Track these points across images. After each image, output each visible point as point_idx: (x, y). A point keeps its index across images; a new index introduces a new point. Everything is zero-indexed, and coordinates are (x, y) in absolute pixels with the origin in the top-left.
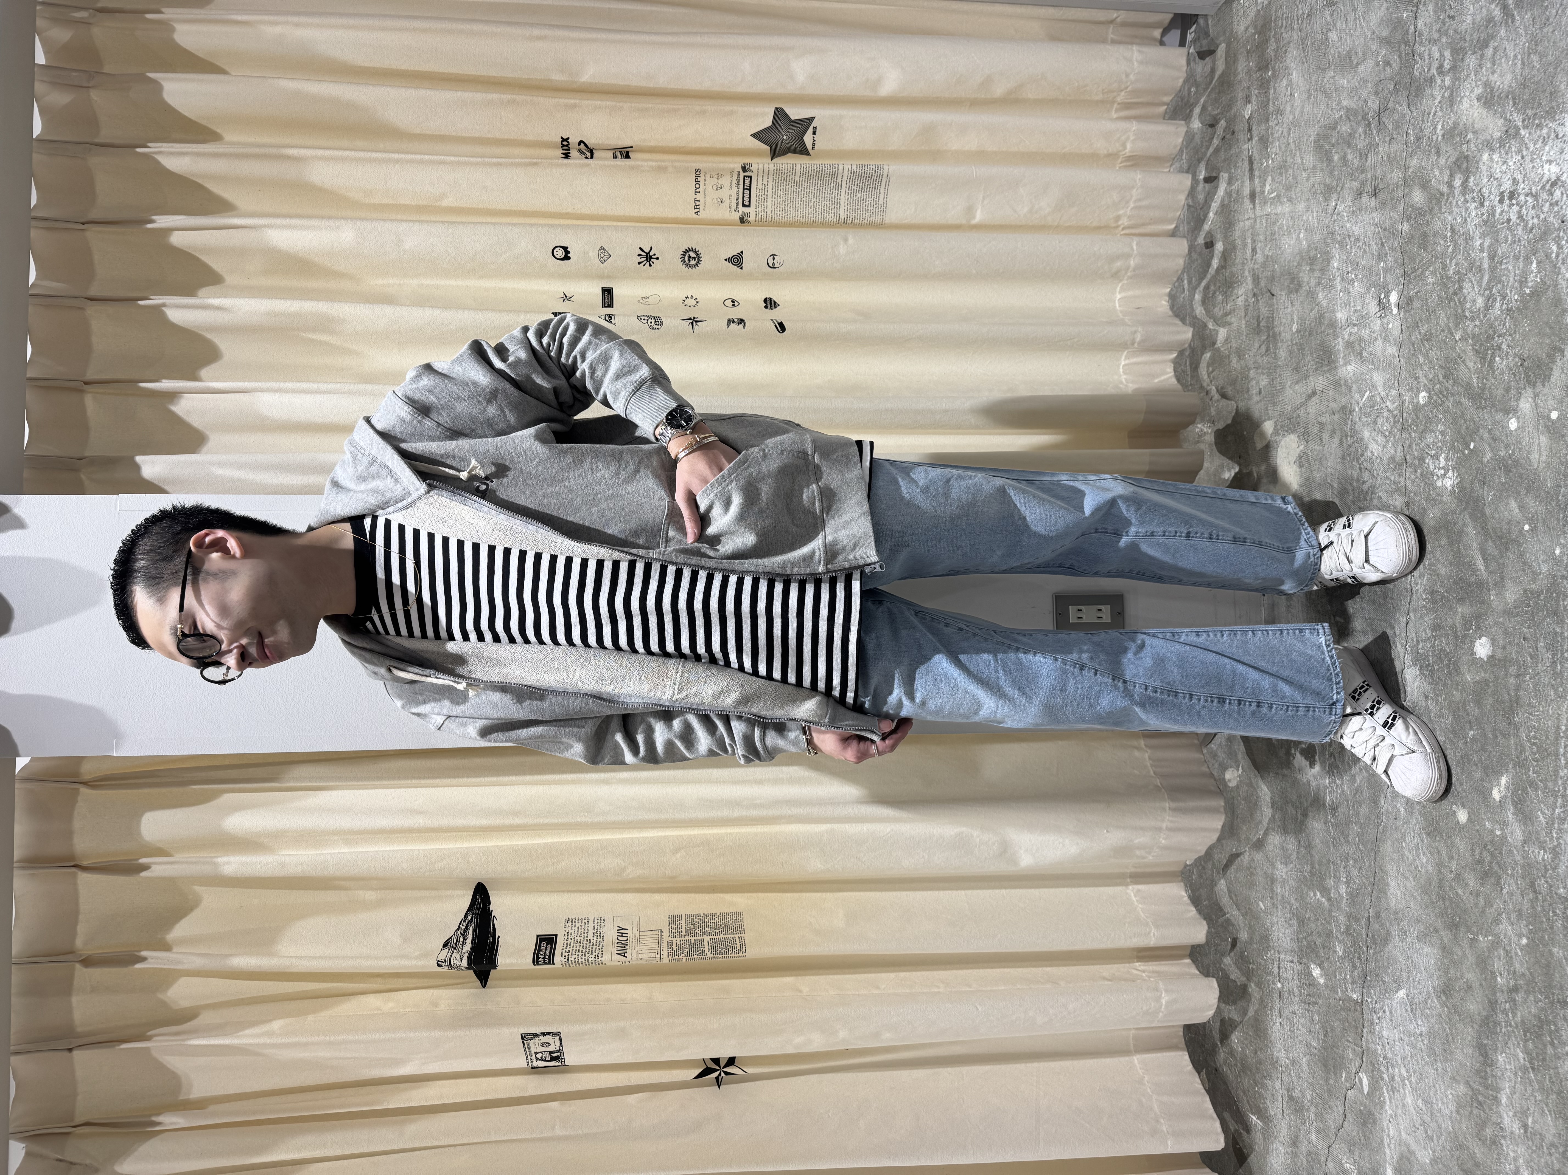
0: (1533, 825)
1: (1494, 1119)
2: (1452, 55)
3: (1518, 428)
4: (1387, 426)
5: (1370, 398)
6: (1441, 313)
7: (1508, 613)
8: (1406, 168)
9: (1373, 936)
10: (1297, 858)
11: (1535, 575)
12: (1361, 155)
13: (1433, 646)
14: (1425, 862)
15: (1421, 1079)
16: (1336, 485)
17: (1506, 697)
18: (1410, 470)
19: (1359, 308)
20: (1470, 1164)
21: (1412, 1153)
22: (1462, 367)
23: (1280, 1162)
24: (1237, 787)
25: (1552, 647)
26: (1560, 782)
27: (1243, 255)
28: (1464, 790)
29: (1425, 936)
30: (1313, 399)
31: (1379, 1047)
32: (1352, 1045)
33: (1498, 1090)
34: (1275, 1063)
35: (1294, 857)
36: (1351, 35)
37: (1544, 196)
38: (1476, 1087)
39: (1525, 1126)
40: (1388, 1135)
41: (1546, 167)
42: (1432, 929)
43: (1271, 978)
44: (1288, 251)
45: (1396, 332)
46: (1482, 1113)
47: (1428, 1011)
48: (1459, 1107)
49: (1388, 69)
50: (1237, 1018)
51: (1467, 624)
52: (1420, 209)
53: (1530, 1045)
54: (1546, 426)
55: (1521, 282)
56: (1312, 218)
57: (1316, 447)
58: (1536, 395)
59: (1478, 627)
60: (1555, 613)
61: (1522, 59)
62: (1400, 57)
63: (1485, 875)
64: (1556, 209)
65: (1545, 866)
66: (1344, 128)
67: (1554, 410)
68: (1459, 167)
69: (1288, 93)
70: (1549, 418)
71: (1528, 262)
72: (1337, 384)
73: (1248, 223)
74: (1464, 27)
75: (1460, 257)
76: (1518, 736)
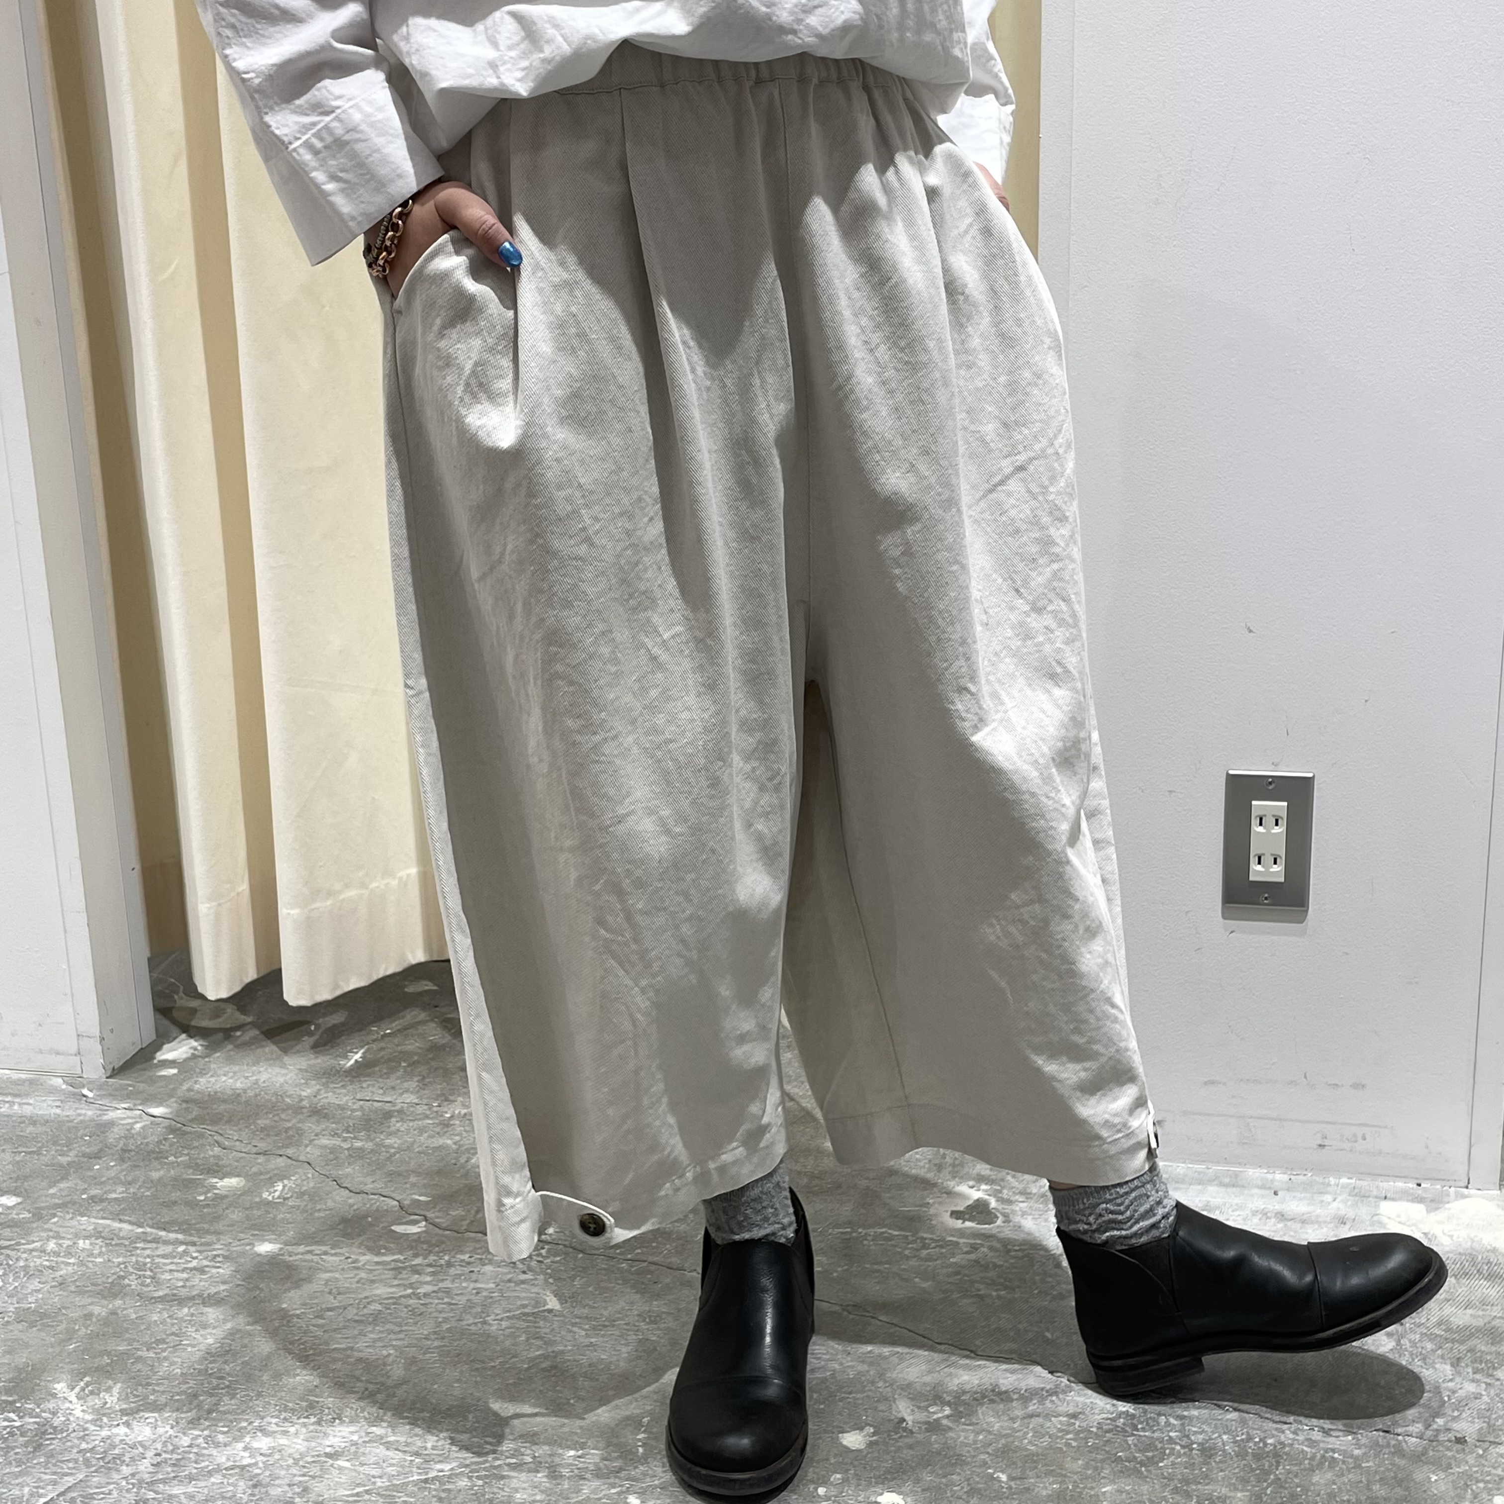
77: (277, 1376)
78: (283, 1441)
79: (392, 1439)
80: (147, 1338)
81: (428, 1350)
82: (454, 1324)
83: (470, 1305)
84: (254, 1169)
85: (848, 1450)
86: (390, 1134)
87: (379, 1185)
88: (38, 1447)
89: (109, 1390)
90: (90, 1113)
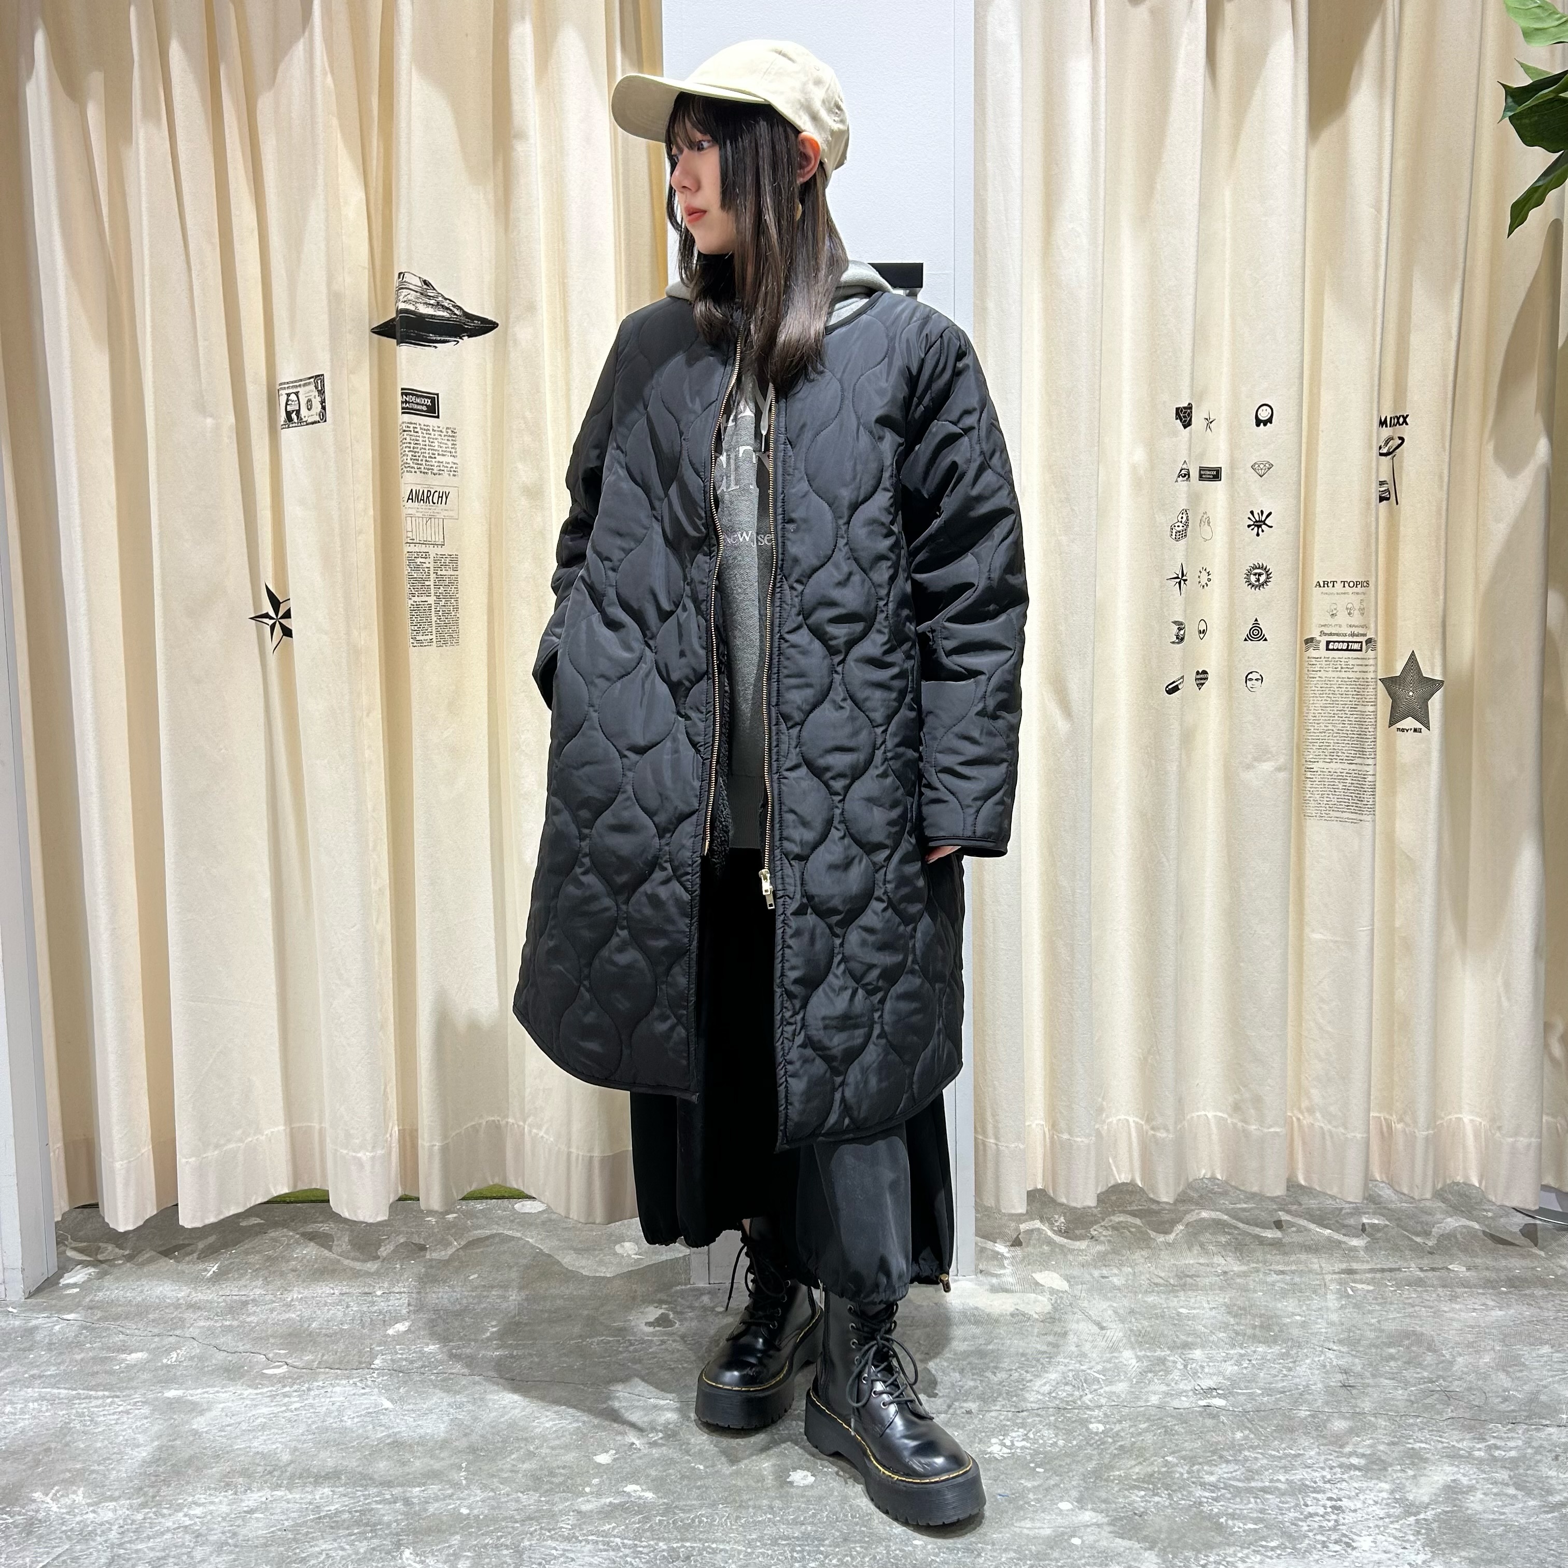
0: (599, 1519)
1: (255, 1485)
2: (1510, 1458)
3: (1061, 1510)
4: (1063, 1394)
5: (1096, 1380)
6: (1198, 1444)
7: (844, 1499)
8: (1375, 1415)
9: (451, 1379)
10: (536, 1310)
12: (1394, 1374)
14: (546, 1425)
16: (990, 1347)
17: (745, 1497)
18: (1010, 1414)
19: (1206, 1370)
20: (198, 1464)
21: (202, 1413)
22: (1133, 1463)
23: (166, 1292)
24: (615, 1254)
25: (806, 1536)
26: (652, 1543)
27: (1276, 1261)
28: (633, 1460)
29: (459, 1426)
30: (1096, 1327)
31: (320, 1383)
32: (319, 1360)
33: (289, 1488)
34: (285, 1288)
35: (536, 1307)
36: (1544, 1366)
37: (1334, 1536)
38: (289, 1469)
39: (251, 1511)
40: (218, 1392)
41: (1371, 1538)
42: (468, 1431)
43: (386, 1285)
44: (1279, 1305)
45: (1176, 1403)
46: (259, 1475)
47: (370, 1427)
48: (263, 1456)
49: (1500, 1399)
50: (335, 1248)
52: (1325, 1427)
53: (346, 1516)
54: (1063, 1534)
55: (1233, 1515)
56: (1319, 1327)
57: (1036, 1330)
58: (1099, 1525)
59: (825, 1474)
60: (845, 1540)
61: (1500, 1519)
62: (1513, 1411)
63: (537, 1478)
64: (1319, 1546)
65: (553, 1529)
66: (1428, 1358)
67: (1083, 1542)
68: (1373, 1463)
69: (1476, 1307)
70: (1074, 1536)
71: (1256, 1521)
72: (1114, 1349)
73: (1316, 1267)
74: (1543, 1469)
75: (1265, 1461)
76: (701, 1507)
77: (198, 1470)
78: (212, 1507)
79: (290, 1496)
80: (96, 1457)
81: (305, 1442)
82: (319, 1424)
83: (329, 1413)
84: (153, 1346)
85: (600, 1465)
86: (249, 1315)
87: (248, 1347)
88: (29, 1533)
89: (75, 1492)
90: (17, 1323)
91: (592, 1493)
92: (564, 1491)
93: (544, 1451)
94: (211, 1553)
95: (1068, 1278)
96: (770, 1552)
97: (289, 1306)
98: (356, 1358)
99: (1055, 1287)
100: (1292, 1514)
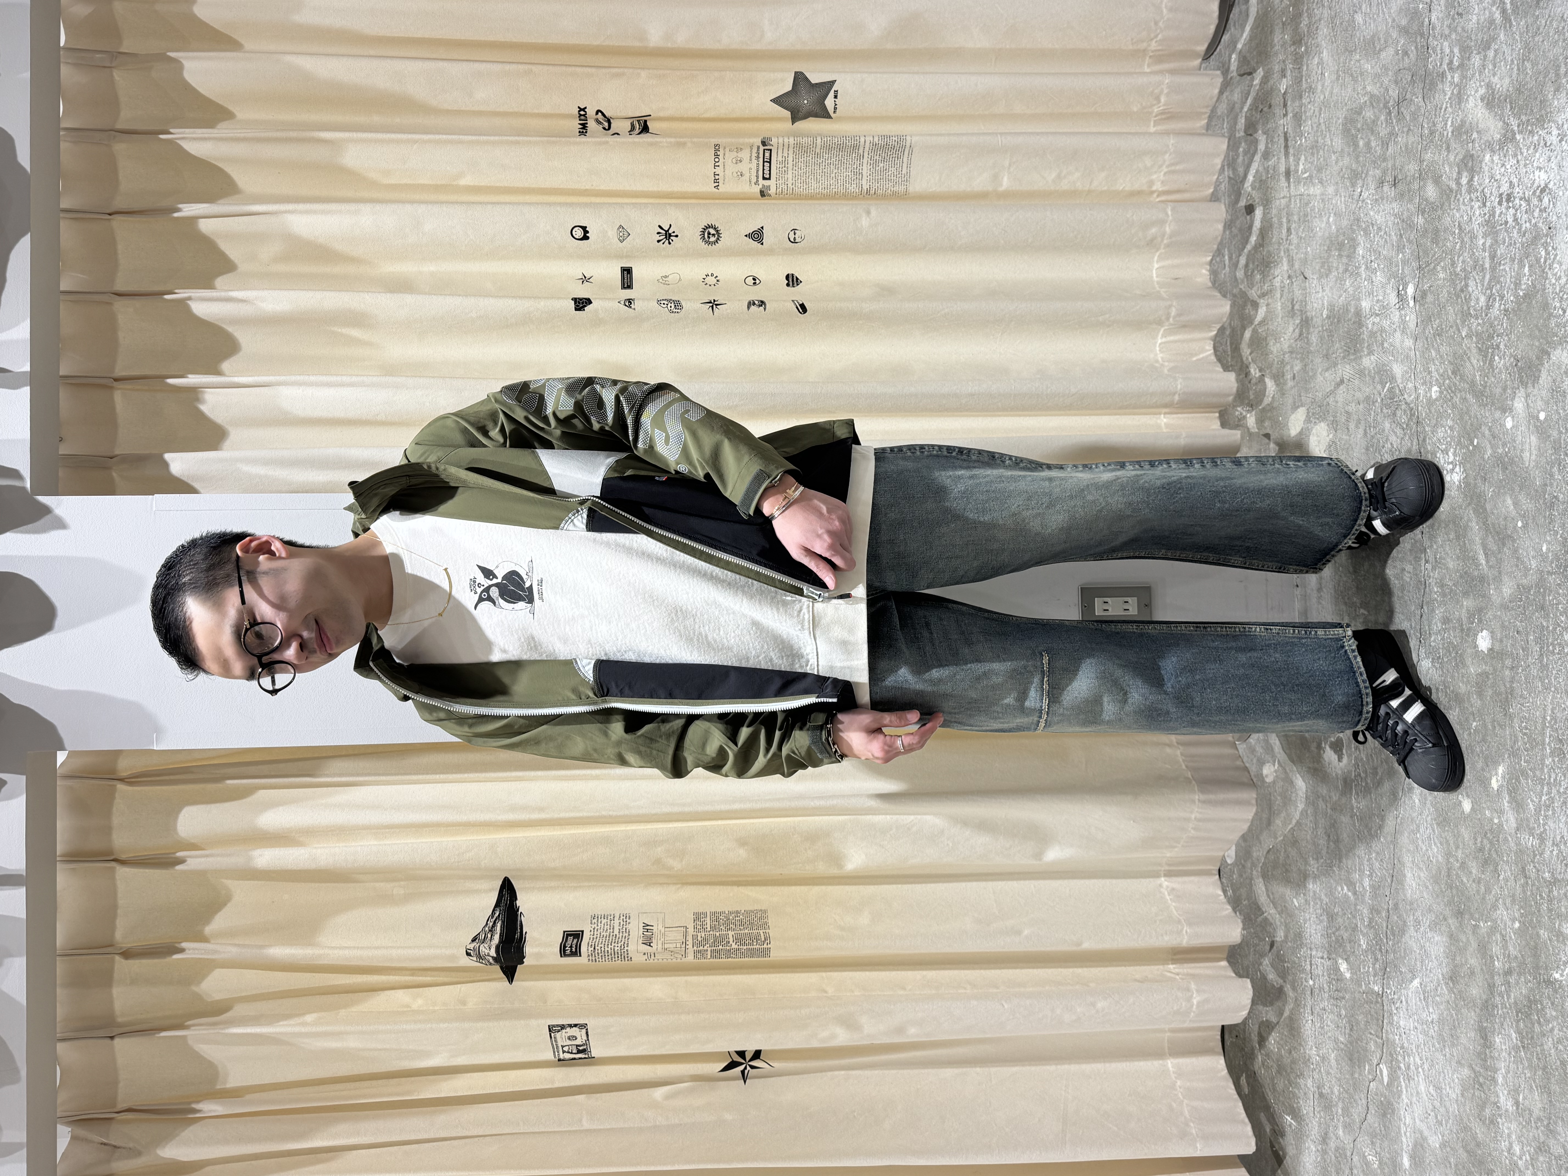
0: (1524, 812)
1: (1492, 1099)
2: (1460, 53)
3: (1513, 426)
4: (1404, 419)
5: (1391, 390)
6: (1450, 309)
7: (1504, 607)
8: (1422, 161)
9: (1392, 927)
10: (1327, 852)
11: (1527, 569)
12: (1383, 144)
13: (1443, 639)
14: (1435, 851)
15: (1432, 1066)
17: (1503, 689)
19: (1381, 298)
20: (1472, 1145)
21: (1425, 1139)
22: (1468, 364)
23: (1311, 1160)
24: (1274, 782)
25: (1539, 640)
26: (1546, 770)
27: (1278, 234)
29: (1436, 924)
30: (1341, 387)
31: (1397, 1038)
32: (1374, 1037)
33: (1496, 1070)
34: (1307, 1061)
35: (1324, 852)
36: (1375, 20)
37: (1535, 201)
38: (1477, 1069)
39: (1517, 1103)
40: (1405, 1124)
41: (1537, 173)
42: (1441, 917)
43: (1304, 976)
44: (1320, 234)
45: (1412, 325)
46: (1483, 1094)
47: (1438, 998)
48: (1464, 1090)
49: (1406, 58)
50: (1274, 1020)
51: (1471, 616)
52: (1433, 203)
53: (1522, 1025)
54: (1536, 427)
55: (1516, 284)
56: (1340, 202)
57: (1344, 437)
58: (1527, 396)
59: (1480, 621)
60: (1542, 608)
61: (1518, 65)
62: (1416, 48)
63: (1486, 862)
64: (1544, 215)
65: (1534, 852)
66: (1368, 114)
67: (1542, 410)
68: (1466, 165)
69: (1320, 72)
70: (1538, 418)
71: (1521, 265)
72: (1361, 373)
73: (1283, 201)
74: (1470, 26)
75: (1466, 254)
76: (1512, 727)
77: (1478, 1145)
78: (1514, 1137)
79: (1503, 1070)
81: (1452, 1055)
82: (1435, 1041)
83: (1424, 1032)
85: (1473, 809)
86: (1332, 1092)
87: (1362, 1096)
91: (1499, 817)
92: (1498, 841)
93: (1459, 854)
94: (1556, 1139)
95: (1295, 408)
96: (1554, 672)
97: (1323, 1059)
98: (1372, 1006)
99: (1304, 417)
100: (1515, 235)
